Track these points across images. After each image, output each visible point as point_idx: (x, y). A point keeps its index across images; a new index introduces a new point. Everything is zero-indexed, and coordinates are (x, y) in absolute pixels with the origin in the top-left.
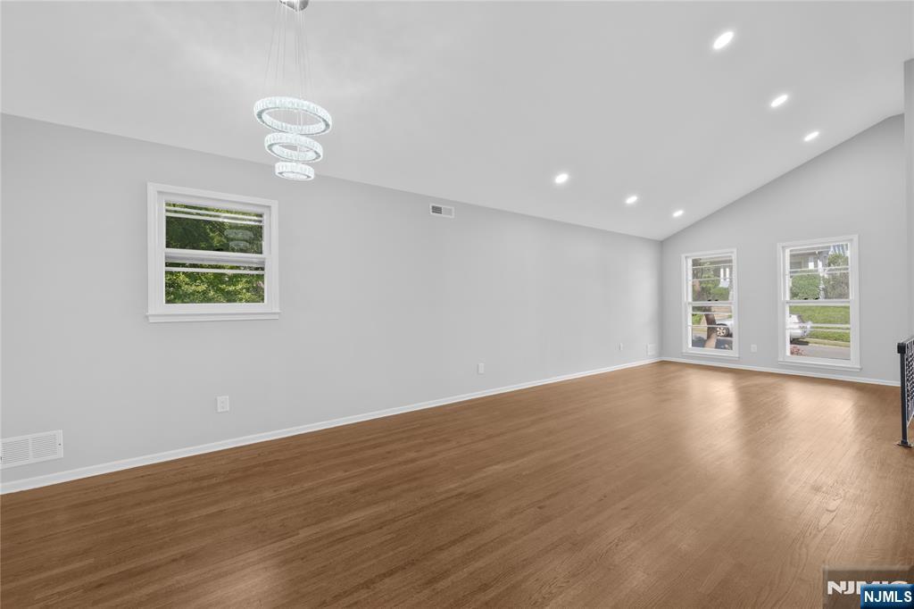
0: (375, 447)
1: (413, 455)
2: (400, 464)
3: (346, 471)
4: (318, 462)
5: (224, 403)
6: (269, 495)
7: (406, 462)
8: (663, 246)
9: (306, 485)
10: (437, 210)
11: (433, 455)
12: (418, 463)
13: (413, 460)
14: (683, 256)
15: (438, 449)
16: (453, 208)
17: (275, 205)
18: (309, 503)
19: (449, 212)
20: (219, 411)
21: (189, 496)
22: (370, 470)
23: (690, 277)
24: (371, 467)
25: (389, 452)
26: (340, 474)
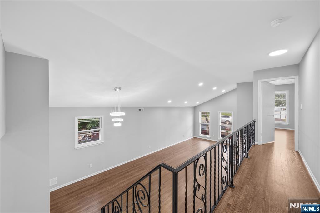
0: (128, 172)
1: (137, 174)
2: (135, 177)
3: (123, 180)
4: (116, 178)
5: (91, 165)
6: (109, 187)
7: (136, 176)
8: (195, 108)
9: (116, 184)
10: (140, 110)
11: (141, 174)
12: (139, 176)
13: (137, 176)
14: (199, 111)
15: (142, 172)
16: (144, 109)
17: (103, 116)
18: (119, 188)
19: (143, 110)
20: (90, 167)
21: (91, 190)
22: (129, 179)
23: (201, 117)
24: (129, 178)
25: (131, 174)
26: (122, 181)
